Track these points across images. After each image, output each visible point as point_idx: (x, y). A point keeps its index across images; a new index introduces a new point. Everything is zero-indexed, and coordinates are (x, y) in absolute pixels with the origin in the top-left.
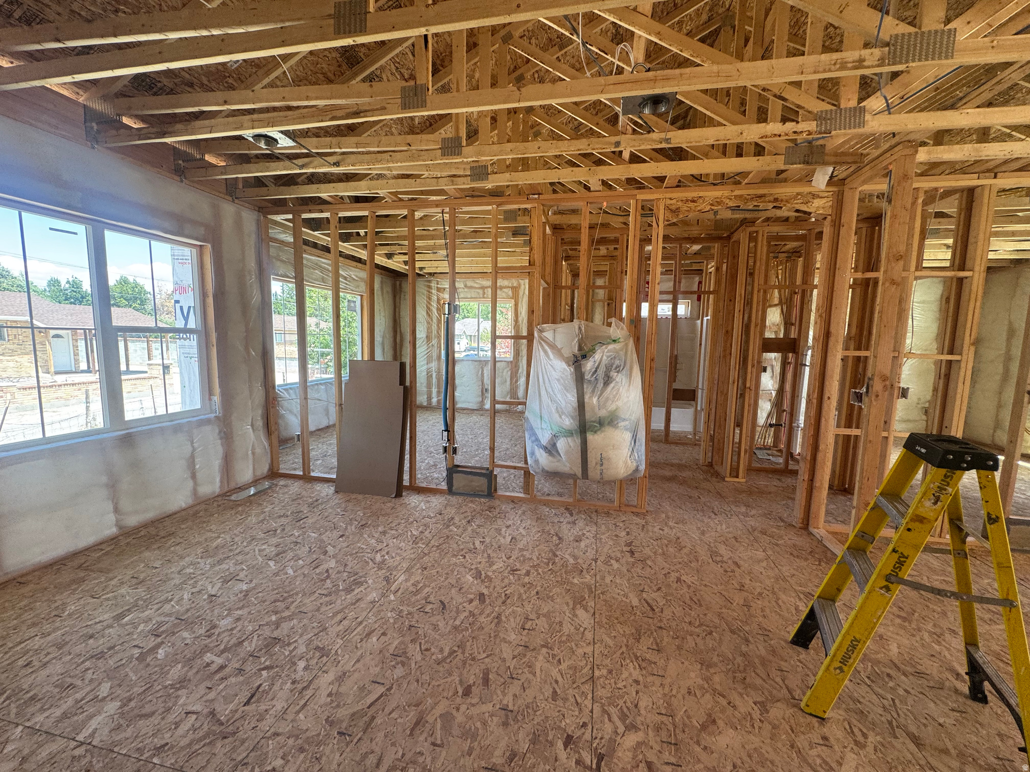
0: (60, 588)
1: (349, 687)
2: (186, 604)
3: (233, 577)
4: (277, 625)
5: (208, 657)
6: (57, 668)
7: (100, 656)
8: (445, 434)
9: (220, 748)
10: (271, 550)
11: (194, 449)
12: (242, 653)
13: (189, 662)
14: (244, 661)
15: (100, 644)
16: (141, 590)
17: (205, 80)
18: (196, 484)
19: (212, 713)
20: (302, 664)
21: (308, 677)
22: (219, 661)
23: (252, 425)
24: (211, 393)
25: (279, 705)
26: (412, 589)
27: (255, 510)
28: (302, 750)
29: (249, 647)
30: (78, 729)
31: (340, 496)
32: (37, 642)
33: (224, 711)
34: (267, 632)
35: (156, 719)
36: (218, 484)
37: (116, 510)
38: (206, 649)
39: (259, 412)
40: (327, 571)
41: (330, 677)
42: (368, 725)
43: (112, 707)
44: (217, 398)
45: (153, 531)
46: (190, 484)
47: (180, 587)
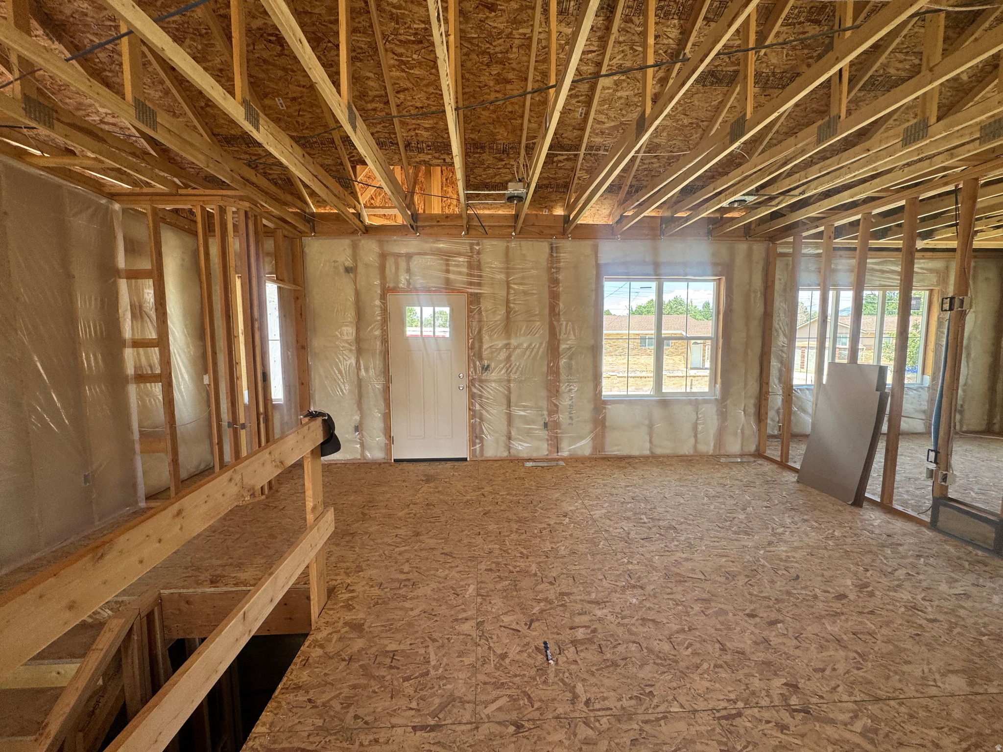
0: (618, 467)
1: (689, 565)
2: (652, 494)
3: (681, 495)
4: (682, 523)
5: (643, 517)
6: (599, 491)
7: (612, 495)
8: (932, 454)
9: (622, 544)
10: (712, 492)
11: (698, 419)
12: (657, 523)
13: (635, 514)
14: (654, 526)
15: (614, 491)
16: (641, 481)
17: (720, 170)
18: (696, 442)
19: (629, 534)
20: (676, 543)
21: (673, 548)
22: (646, 520)
23: (744, 411)
24: (716, 383)
25: (653, 548)
26: (783, 557)
27: (726, 470)
28: (646, 566)
29: (661, 523)
30: (592, 510)
31: (797, 485)
32: (599, 481)
33: (633, 535)
34: (674, 523)
35: (612, 523)
36: (712, 447)
37: (651, 442)
38: (645, 514)
39: (752, 402)
40: (734, 518)
41: (684, 556)
42: (680, 581)
43: (604, 511)
44: (718, 386)
45: (665, 460)
46: (692, 440)
47: (655, 487)
